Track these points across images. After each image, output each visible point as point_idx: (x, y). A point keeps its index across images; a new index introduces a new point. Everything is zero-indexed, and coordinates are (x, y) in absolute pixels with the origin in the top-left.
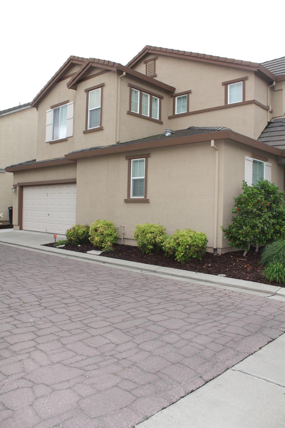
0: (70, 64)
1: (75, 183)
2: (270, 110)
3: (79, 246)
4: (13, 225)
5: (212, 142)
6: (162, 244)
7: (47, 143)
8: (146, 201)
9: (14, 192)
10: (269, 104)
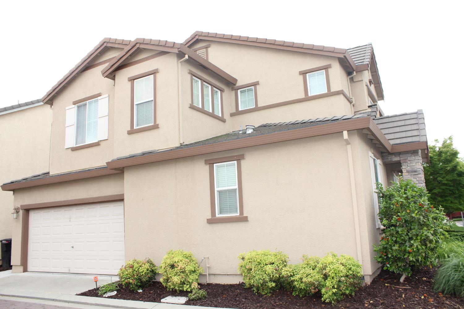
0: (104, 48)
1: (122, 200)
3: (140, 291)
4: (12, 266)
5: (345, 133)
6: (292, 279)
7: (67, 150)
8: (243, 219)
9: (15, 217)
10: (351, 96)
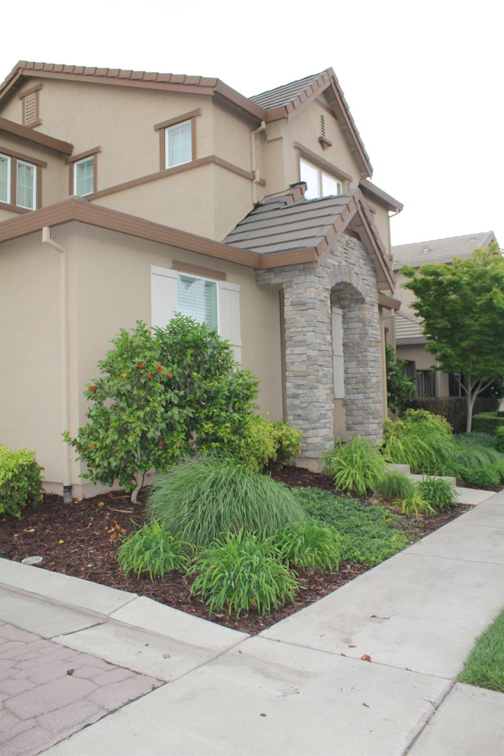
2: (258, 179)
5: (46, 231)
10: (254, 168)
